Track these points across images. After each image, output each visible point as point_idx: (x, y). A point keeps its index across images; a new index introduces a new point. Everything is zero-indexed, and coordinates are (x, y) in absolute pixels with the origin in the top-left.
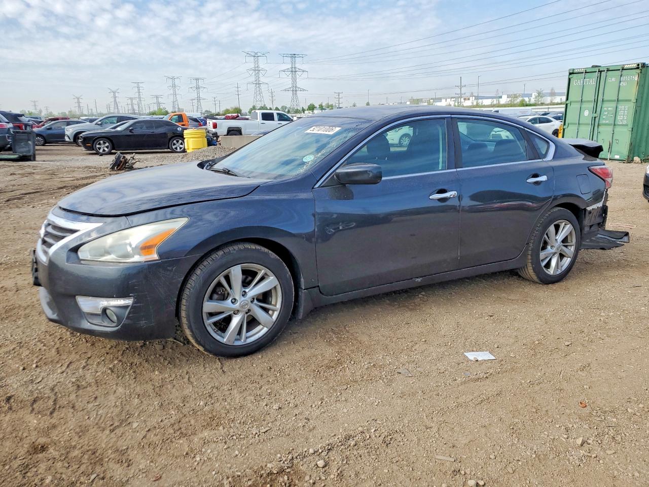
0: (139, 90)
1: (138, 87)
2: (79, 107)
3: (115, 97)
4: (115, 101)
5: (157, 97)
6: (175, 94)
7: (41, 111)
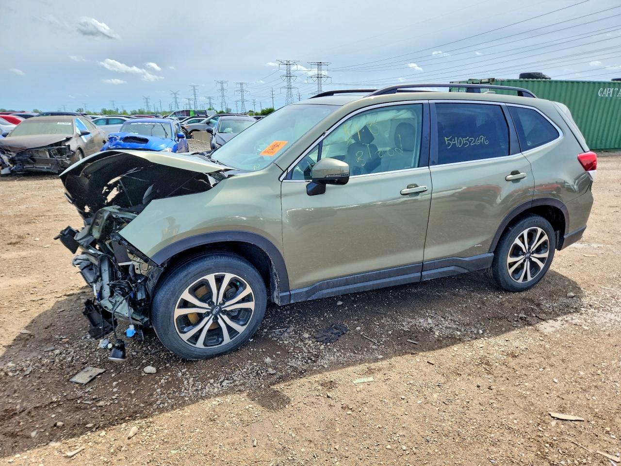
0: (195, 92)
1: (194, 90)
2: (147, 106)
3: (176, 98)
4: (176, 102)
5: (210, 98)
6: (223, 96)
7: (117, 110)
